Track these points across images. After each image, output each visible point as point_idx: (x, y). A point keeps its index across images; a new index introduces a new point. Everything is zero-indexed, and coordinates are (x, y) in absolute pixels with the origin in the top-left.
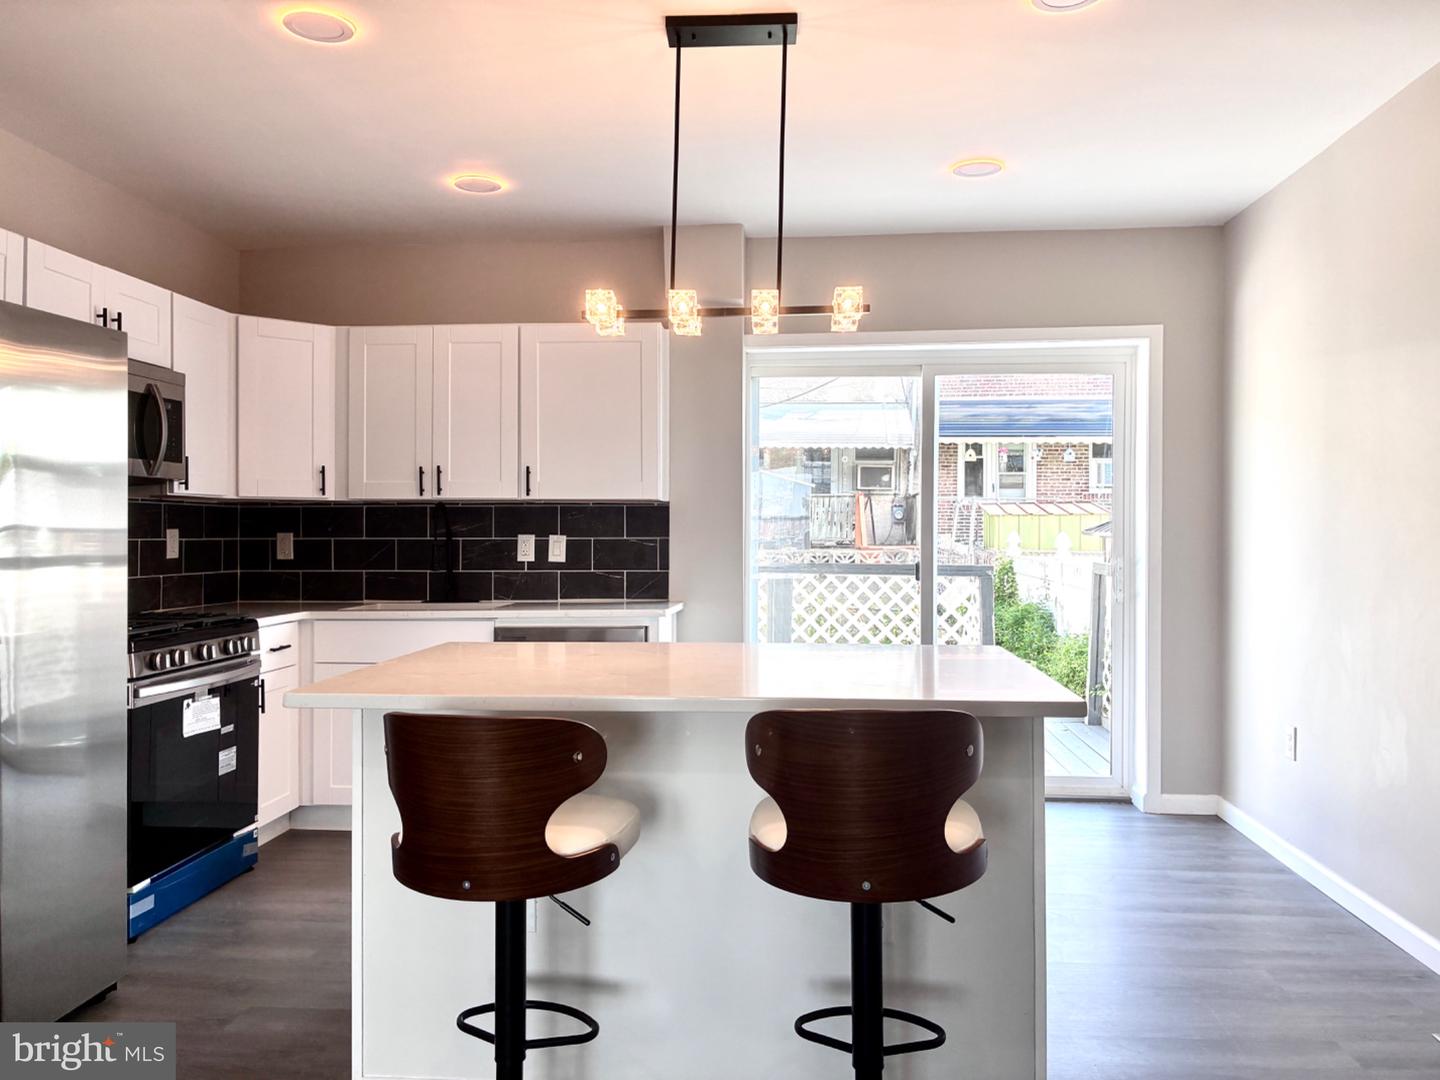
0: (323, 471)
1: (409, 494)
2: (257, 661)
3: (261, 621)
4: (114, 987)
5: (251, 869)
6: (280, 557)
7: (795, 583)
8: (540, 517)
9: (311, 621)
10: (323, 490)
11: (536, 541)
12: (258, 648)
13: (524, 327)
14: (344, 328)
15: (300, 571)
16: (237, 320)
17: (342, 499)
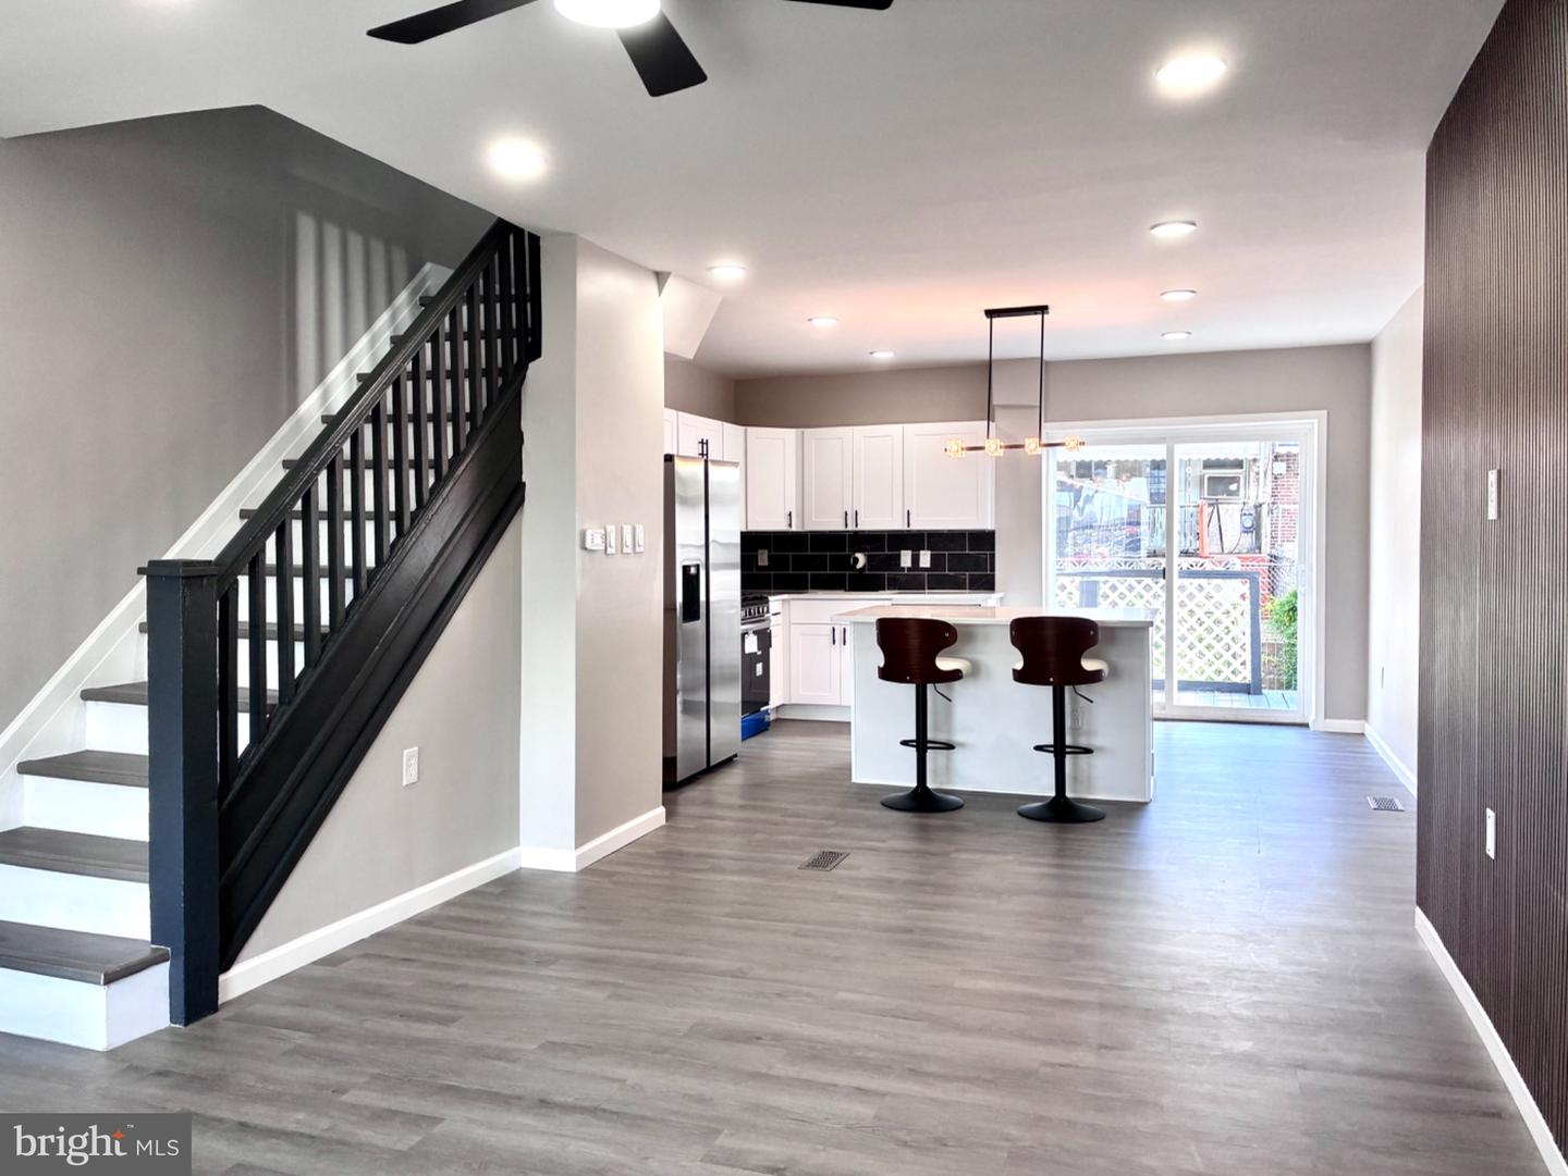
0: (790, 514)
1: (840, 527)
2: (768, 619)
3: (770, 598)
4: (736, 756)
5: (767, 730)
6: (760, 564)
7: (1101, 585)
8: (914, 540)
9: (789, 600)
10: (790, 525)
11: (913, 555)
12: (768, 612)
13: (905, 425)
14: (801, 430)
15: (772, 573)
16: (746, 430)
17: (800, 530)
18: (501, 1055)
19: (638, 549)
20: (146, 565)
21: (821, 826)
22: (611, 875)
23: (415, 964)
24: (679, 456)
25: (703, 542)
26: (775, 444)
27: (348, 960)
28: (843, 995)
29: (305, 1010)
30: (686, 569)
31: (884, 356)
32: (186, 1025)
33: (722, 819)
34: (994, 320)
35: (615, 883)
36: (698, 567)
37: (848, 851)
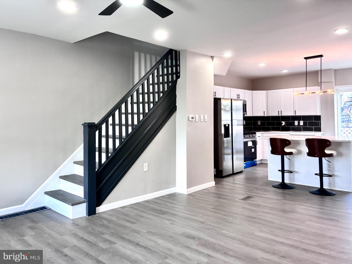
0: (264, 112)
1: (277, 115)
2: (256, 138)
4: (242, 171)
5: (256, 165)
6: (258, 124)
8: (299, 118)
10: (264, 115)
11: (298, 122)
12: (256, 136)
13: (294, 88)
14: (267, 91)
15: (261, 126)
16: (252, 92)
17: (267, 116)
18: (138, 232)
19: (205, 121)
20: (83, 123)
21: (252, 190)
22: (194, 196)
23: (138, 210)
24: (224, 99)
25: (231, 119)
26: (261, 95)
27: (126, 208)
28: (224, 232)
29: (111, 217)
30: (225, 125)
31: (285, 72)
32: (88, 216)
33: (229, 186)
34: (307, 60)
35: (194, 198)
36: (229, 125)
37: (254, 197)
